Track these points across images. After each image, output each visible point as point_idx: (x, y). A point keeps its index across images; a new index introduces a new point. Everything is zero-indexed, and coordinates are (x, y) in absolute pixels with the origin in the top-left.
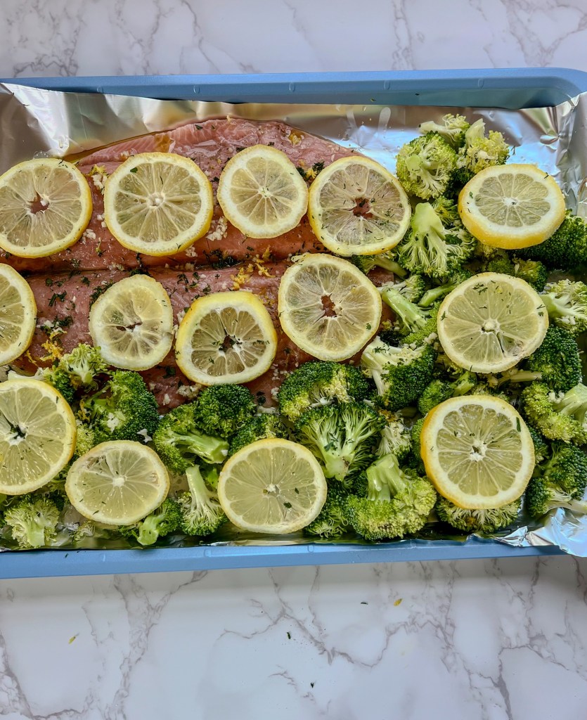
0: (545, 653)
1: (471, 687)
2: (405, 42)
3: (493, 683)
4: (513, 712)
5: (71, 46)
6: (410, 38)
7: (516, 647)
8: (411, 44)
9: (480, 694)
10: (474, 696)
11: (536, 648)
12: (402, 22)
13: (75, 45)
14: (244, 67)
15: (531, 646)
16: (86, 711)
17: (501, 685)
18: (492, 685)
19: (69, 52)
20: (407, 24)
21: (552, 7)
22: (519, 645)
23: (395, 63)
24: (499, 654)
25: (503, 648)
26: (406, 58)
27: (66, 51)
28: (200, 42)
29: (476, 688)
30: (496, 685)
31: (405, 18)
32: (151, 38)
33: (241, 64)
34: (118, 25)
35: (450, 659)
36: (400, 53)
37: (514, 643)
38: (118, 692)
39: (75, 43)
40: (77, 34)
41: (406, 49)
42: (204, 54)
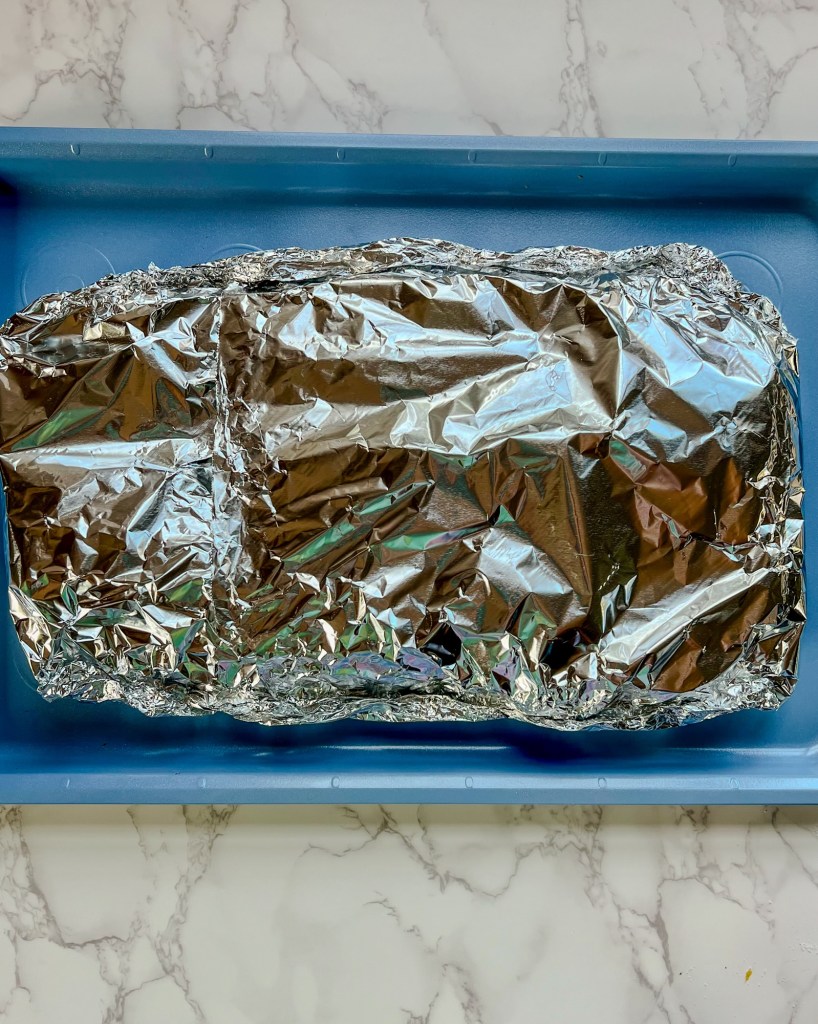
0: (717, 887)
1: (621, 926)
2: (579, 56)
3: (649, 921)
4: (672, 958)
5: (115, 48)
6: (587, 49)
7: (681, 879)
8: (587, 58)
9: (632, 934)
10: (623, 937)
11: (706, 880)
12: (576, 26)
13: (120, 47)
14: (354, 84)
15: (699, 877)
16: (133, 938)
17: (658, 925)
18: (647, 924)
19: (112, 57)
20: (583, 28)
21: (789, 9)
22: (685, 877)
23: (564, 85)
24: (659, 886)
25: (664, 880)
26: (579, 79)
27: (107, 55)
28: (294, 46)
29: (627, 927)
30: (652, 925)
31: (581, 21)
32: (227, 39)
33: (350, 81)
34: (180, 18)
35: (595, 891)
36: (571, 71)
37: (679, 873)
38: (172, 917)
39: (120, 44)
40: (124, 31)
41: (581, 65)
42: (298, 64)
